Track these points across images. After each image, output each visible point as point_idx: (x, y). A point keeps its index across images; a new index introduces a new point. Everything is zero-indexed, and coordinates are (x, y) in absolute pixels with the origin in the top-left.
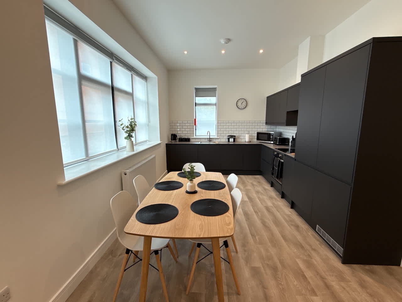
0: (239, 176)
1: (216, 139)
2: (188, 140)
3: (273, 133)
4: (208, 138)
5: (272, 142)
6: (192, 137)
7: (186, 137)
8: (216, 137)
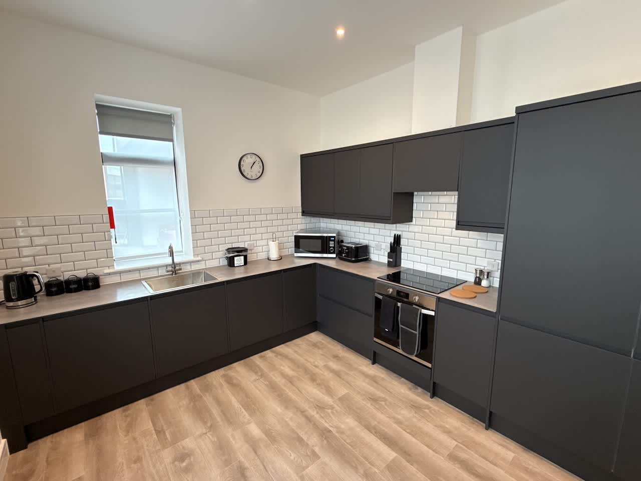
0: (274, 349)
1: (191, 262)
2: (91, 283)
3: (334, 235)
4: (167, 266)
5: (334, 256)
6: (107, 271)
7: (82, 274)
8: (191, 258)
